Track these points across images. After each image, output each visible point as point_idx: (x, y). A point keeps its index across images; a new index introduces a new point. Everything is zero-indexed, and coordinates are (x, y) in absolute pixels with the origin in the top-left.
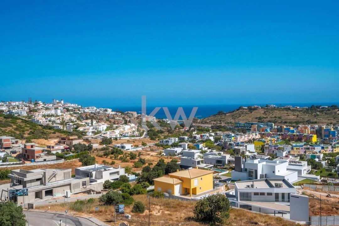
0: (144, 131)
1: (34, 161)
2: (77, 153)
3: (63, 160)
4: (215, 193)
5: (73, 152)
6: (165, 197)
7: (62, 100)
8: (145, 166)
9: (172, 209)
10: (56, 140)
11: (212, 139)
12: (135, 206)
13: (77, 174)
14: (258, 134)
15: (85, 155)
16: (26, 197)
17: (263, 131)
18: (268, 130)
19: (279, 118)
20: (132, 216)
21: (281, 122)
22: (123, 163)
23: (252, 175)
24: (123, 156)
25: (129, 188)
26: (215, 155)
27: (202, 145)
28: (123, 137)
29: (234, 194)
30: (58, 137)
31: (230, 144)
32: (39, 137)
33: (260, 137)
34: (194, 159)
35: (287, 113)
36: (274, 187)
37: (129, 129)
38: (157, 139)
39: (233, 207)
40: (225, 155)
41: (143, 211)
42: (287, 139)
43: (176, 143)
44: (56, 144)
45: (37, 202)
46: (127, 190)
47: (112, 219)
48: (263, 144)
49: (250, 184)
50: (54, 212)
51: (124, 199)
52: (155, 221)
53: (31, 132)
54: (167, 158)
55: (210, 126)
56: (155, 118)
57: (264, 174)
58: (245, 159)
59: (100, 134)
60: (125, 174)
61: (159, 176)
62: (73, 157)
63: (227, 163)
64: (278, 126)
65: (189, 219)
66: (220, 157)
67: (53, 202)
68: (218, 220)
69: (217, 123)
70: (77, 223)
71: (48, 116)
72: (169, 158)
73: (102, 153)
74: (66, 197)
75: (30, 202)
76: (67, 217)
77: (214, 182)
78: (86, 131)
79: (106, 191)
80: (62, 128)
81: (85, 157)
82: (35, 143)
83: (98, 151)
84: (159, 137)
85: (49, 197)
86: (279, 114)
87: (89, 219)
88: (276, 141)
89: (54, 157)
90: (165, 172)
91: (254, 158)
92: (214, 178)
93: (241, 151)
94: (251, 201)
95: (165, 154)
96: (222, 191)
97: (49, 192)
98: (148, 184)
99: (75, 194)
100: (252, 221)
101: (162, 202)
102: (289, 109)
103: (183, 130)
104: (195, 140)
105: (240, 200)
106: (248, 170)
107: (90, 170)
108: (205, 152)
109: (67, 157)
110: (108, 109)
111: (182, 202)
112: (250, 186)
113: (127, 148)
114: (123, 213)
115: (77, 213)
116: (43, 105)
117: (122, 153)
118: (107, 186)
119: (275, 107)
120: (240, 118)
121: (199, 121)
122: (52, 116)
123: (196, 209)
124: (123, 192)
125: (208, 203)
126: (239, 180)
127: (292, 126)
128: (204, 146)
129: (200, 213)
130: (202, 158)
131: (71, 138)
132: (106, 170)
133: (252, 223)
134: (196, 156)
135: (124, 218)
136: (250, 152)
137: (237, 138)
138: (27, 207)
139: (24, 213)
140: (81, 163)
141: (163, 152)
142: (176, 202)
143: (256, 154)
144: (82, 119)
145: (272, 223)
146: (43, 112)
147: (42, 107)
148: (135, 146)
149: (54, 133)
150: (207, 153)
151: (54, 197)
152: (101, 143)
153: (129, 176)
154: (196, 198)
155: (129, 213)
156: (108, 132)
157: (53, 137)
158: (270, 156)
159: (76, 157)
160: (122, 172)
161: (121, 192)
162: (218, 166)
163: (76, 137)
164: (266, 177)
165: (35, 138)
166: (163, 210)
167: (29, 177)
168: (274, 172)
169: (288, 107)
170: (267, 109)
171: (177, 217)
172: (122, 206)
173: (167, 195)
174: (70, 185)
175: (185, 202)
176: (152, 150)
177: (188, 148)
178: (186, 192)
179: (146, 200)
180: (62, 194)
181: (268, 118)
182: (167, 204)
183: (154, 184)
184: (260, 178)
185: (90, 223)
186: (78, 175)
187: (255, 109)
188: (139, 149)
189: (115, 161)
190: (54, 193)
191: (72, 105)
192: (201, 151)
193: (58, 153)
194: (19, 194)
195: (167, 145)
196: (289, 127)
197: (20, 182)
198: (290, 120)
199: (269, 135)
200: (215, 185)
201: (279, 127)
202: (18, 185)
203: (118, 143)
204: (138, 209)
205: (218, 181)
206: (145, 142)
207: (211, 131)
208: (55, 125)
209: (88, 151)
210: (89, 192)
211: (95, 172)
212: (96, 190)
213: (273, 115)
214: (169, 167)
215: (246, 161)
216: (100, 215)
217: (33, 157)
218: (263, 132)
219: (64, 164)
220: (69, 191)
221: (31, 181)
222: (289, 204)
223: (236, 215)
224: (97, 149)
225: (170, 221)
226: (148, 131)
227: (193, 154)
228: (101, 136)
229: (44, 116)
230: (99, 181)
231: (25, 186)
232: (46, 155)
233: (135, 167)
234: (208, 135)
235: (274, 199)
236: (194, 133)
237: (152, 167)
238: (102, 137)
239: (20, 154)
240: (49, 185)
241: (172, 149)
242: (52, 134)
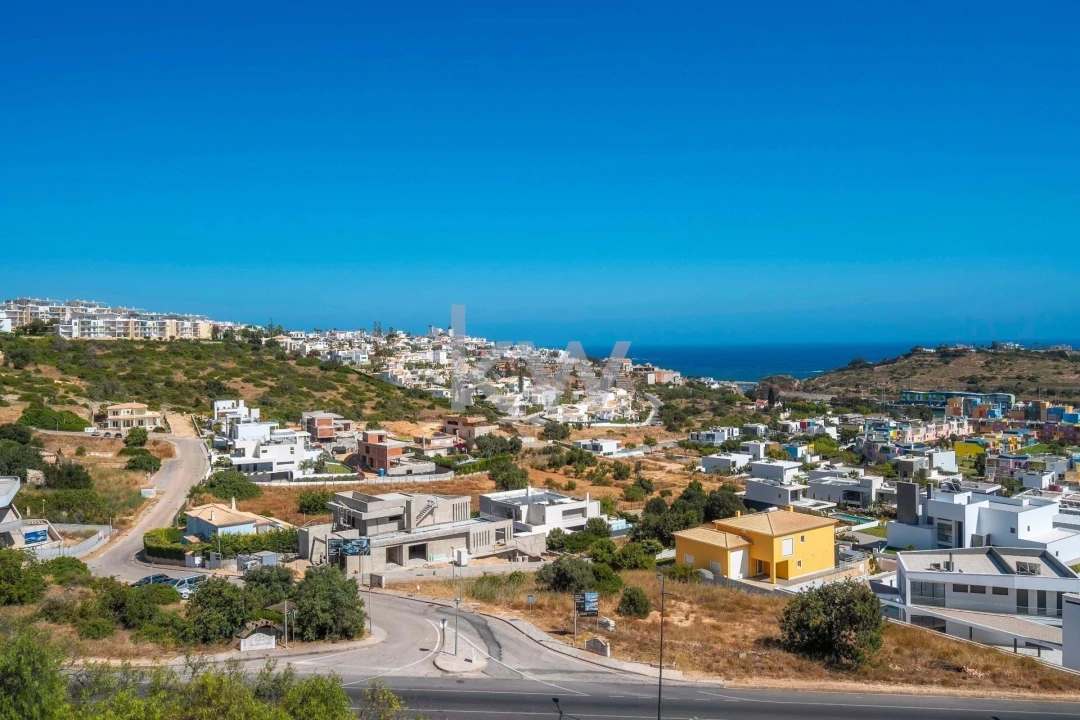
0: (649, 409)
1: (386, 474)
2: (485, 457)
3: (451, 473)
4: (841, 579)
5: (475, 456)
6: (705, 580)
7: (450, 328)
8: (652, 497)
9: (722, 613)
10: (437, 425)
11: (832, 432)
12: (626, 598)
13: (484, 509)
14: (966, 423)
15: (503, 464)
16: (366, 557)
17: (981, 414)
18: (998, 412)
19: (1031, 379)
20: (617, 622)
21: (1037, 392)
22: (597, 488)
23: (947, 535)
24: (597, 471)
25: (610, 552)
26: (841, 475)
27: (805, 447)
28: (598, 422)
29: (895, 585)
30: (440, 417)
31: (885, 450)
32: (398, 417)
33: (971, 431)
34: (781, 484)
35: (1056, 367)
36: (1013, 572)
37: (613, 403)
38: (683, 430)
39: (892, 620)
40: (867, 478)
41: (645, 614)
42: (1056, 438)
43: (733, 442)
44: (436, 435)
45: (390, 572)
46: (606, 555)
47: (568, 627)
48: (981, 450)
49: (941, 559)
50: (429, 598)
51: (598, 579)
52: (677, 642)
53: (379, 403)
54: (710, 479)
55: (828, 398)
56: (679, 374)
57: (984, 534)
58: (929, 490)
59: (541, 413)
60: (602, 517)
61: (687, 525)
62: (474, 467)
63: (874, 498)
64: (1026, 402)
65: (768, 642)
66: (855, 482)
67: (428, 576)
68: (849, 651)
69: (847, 391)
70: (482, 631)
71: (419, 365)
72: (715, 479)
73: (543, 460)
74: (457, 564)
75: (376, 571)
76: (460, 614)
77: (837, 548)
78: (507, 404)
79: (554, 555)
80: (449, 396)
81: (503, 469)
82: (388, 430)
83: (534, 454)
84: (689, 424)
85: (418, 562)
86: (1029, 368)
87: (512, 623)
88: (1022, 444)
89: (431, 466)
90: (703, 515)
91: (954, 488)
92: (837, 538)
93: (916, 468)
94: (944, 606)
95: (703, 470)
96: (860, 573)
97: (419, 551)
98: (659, 544)
99: (478, 558)
100: (947, 662)
101: (695, 593)
102: (1062, 354)
103: (754, 407)
104: (786, 434)
105: (913, 601)
106: (936, 522)
107: (515, 500)
108: (814, 466)
109: (460, 468)
110: (561, 351)
111: (749, 596)
112: (942, 567)
113: (605, 450)
114: (594, 614)
115: (484, 605)
116: (406, 340)
117: (592, 461)
118: (556, 542)
119: (1018, 350)
120: (914, 378)
121: (796, 385)
122: (428, 365)
123: (788, 619)
124: (595, 560)
125: (821, 603)
126: (909, 548)
127: (1069, 404)
128: (812, 451)
129: (797, 629)
130: (805, 483)
131: (470, 420)
132: (554, 504)
133: (948, 668)
134: (788, 477)
135: (597, 628)
136: (941, 472)
137: (904, 434)
138: (367, 581)
139: (362, 596)
140: (492, 484)
141: (698, 464)
142: (734, 595)
143: (960, 477)
144: (496, 376)
145: (1008, 672)
146: (406, 357)
147: (404, 345)
148: (627, 445)
149: (431, 407)
150: (819, 470)
151: (430, 563)
152: (542, 436)
153: (610, 522)
154: (788, 588)
155: (611, 616)
156: (560, 409)
157: (428, 417)
158: (1002, 484)
159: (482, 468)
160: (593, 510)
161: (590, 561)
162: (851, 506)
163: (483, 419)
164: (988, 544)
165: (387, 419)
166: (698, 615)
167: (373, 511)
168: (1013, 531)
169: (1060, 348)
170: (993, 354)
171: (734, 636)
172: (592, 597)
173: (709, 575)
174: (466, 535)
175: (757, 597)
176: (670, 458)
177: (766, 454)
178: (760, 570)
179: (655, 586)
180: (448, 556)
181: (996, 378)
182: (707, 600)
183: (674, 546)
184: (972, 545)
185: (514, 633)
186: (487, 511)
187: (958, 354)
188: (638, 454)
189: (577, 481)
190: (429, 553)
191: (475, 340)
192: (801, 464)
193: (439, 455)
194: (350, 551)
195: (711, 446)
196: (1060, 406)
197: (354, 522)
198: (1063, 385)
199: (999, 427)
200: (840, 558)
201: (1030, 405)
202: (349, 528)
203: (583, 437)
204: (634, 606)
205: (848, 548)
206: (653, 437)
207: (830, 413)
208: (433, 388)
209: (511, 455)
210: (511, 555)
211: (527, 506)
212: (528, 551)
213: (1011, 370)
214: (713, 504)
215: (929, 496)
216: (538, 616)
217: (383, 464)
218: (981, 419)
219: (452, 483)
220: (464, 550)
221: (377, 521)
222: (1061, 624)
223: (899, 642)
224: (531, 449)
225: (715, 643)
226: (661, 409)
227: (781, 470)
228: (541, 417)
229: (408, 366)
230: (536, 530)
231: (363, 533)
232: (412, 459)
233: (627, 500)
234: (821, 422)
235: (1014, 606)
236: (782, 416)
237: (669, 500)
238: (545, 421)
239: (353, 456)
240: (418, 533)
241: (723, 457)
242: (426, 410)
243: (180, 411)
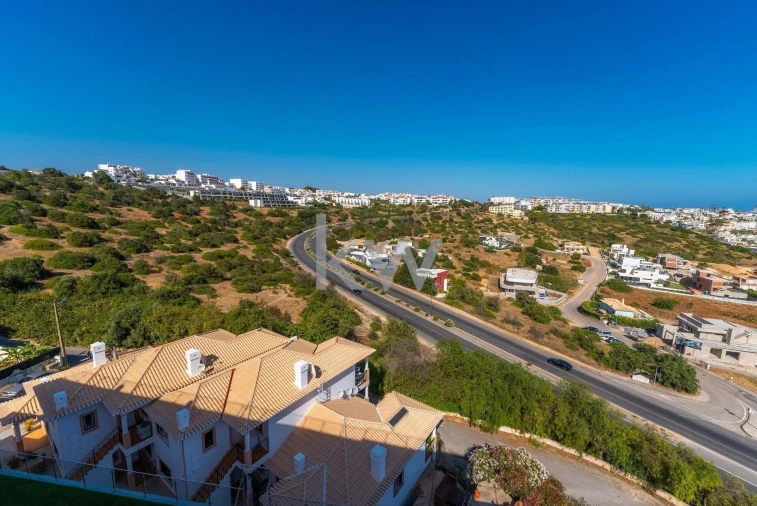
1: (709, 294)
10: (752, 269)
30: (755, 265)
32: (722, 262)
53: (709, 252)
71: (743, 232)
89: (745, 296)
116: (734, 214)
122: (750, 232)
146: (733, 225)
147: (732, 217)
149: (750, 258)
157: (746, 264)
165: (714, 262)
193: (751, 289)
197: (692, 330)
208: (752, 246)
217: (708, 288)
229: (734, 232)
232: (729, 289)
239: (688, 280)
242: (744, 260)
243: (595, 246)
